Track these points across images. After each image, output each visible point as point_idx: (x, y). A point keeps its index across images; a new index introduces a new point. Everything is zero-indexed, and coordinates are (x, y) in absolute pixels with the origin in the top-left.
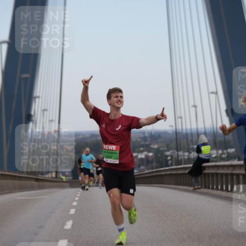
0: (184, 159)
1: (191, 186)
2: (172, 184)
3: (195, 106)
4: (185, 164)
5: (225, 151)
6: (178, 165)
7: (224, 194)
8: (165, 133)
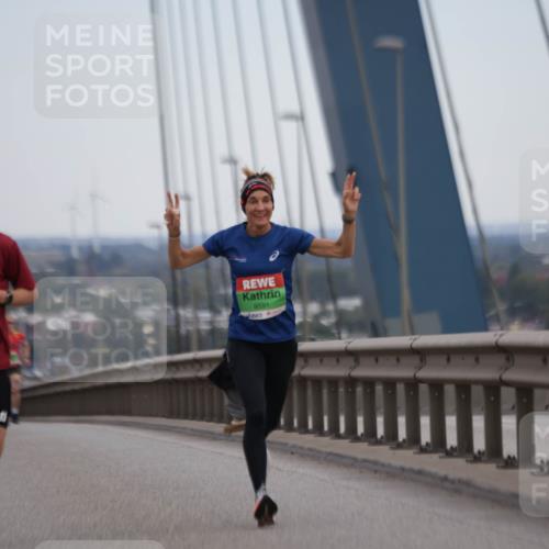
0: (198, 331)
1: (220, 421)
2: (156, 415)
3: (232, 161)
4: (201, 347)
5: (330, 307)
6: (179, 351)
7: (325, 444)
8: (137, 247)
